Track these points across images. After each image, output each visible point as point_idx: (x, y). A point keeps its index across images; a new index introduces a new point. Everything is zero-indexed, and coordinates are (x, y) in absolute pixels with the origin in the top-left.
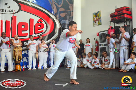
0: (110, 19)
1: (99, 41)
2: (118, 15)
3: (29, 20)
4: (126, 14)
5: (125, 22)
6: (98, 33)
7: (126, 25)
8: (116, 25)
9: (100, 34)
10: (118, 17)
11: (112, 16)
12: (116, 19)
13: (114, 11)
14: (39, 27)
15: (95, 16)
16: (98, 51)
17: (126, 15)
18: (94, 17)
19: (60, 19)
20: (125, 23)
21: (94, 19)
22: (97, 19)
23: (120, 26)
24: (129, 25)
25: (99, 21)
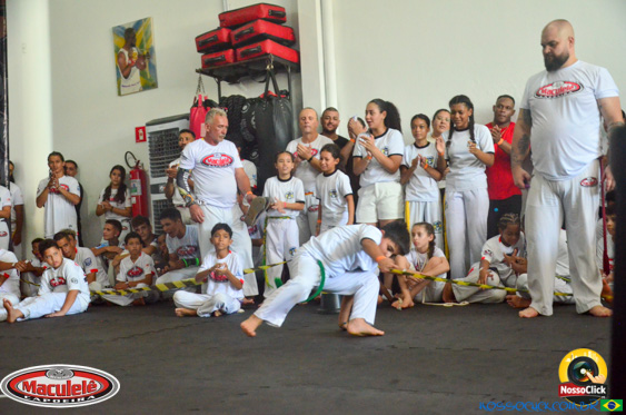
0: (197, 60)
1: (147, 166)
2: (234, 42)
4: (269, 41)
6: (143, 128)
7: (271, 89)
8: (229, 90)
9: (151, 133)
10: (235, 54)
11: (206, 44)
12: (224, 61)
15: (122, 42)
17: (269, 46)
18: (117, 50)
20: (266, 81)
21: (119, 56)
22: (134, 60)
23: (247, 97)
24: (288, 94)
25: (142, 69)
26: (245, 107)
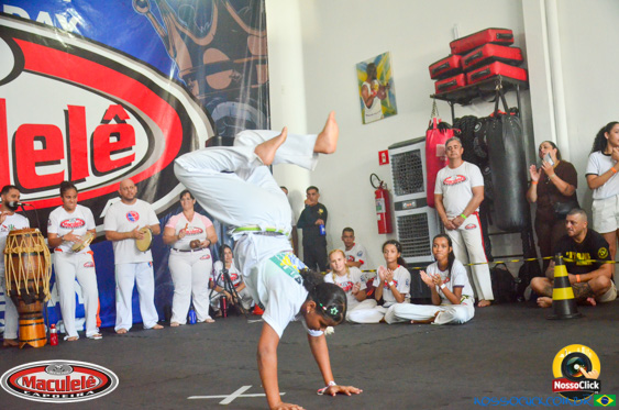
0: (430, 86)
1: (390, 184)
2: (465, 67)
3: (66, 111)
4: (497, 63)
6: (386, 152)
7: (501, 108)
8: (462, 112)
9: (393, 156)
10: (466, 78)
11: (439, 72)
12: (456, 85)
13: (448, 52)
14: (113, 140)
15: (364, 75)
16: (390, 230)
17: (498, 68)
18: (360, 83)
19: (207, 100)
20: (496, 101)
21: (363, 88)
22: (376, 91)
23: (479, 117)
24: (517, 111)
25: (383, 98)
26: (477, 127)
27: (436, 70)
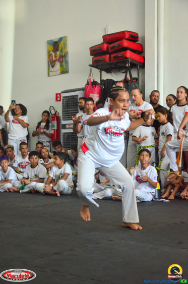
0: (90, 59)
1: (61, 115)
2: (110, 51)
4: (128, 51)
5: (127, 70)
6: (60, 94)
7: (128, 77)
8: (106, 76)
9: (64, 97)
10: (110, 57)
11: (95, 52)
12: (104, 61)
13: (101, 41)
15: (51, 48)
17: (129, 54)
18: (49, 52)
20: (126, 72)
21: (50, 55)
22: (57, 58)
24: (137, 80)
25: (61, 63)
27: (94, 51)
